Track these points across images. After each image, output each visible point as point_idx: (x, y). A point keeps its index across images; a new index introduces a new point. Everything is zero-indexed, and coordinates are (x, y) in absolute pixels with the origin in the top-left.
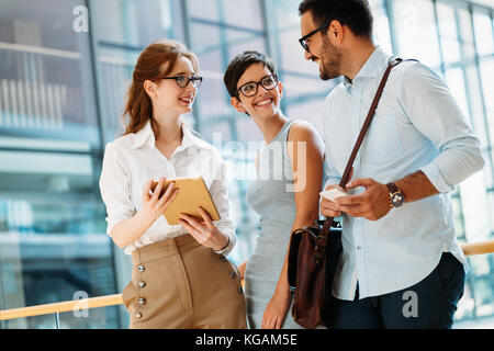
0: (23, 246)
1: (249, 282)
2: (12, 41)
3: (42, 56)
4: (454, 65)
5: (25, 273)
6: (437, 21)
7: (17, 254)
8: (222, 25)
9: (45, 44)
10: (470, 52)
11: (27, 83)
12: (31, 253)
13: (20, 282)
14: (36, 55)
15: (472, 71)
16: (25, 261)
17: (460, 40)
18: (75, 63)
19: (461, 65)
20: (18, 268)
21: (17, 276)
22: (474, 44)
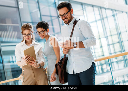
0: (11, 66)
1: (48, 72)
3: (13, 26)
4: (99, 20)
5: (12, 71)
6: (94, 11)
7: (10, 67)
8: (51, 16)
9: (13, 23)
10: (102, 17)
11: (9, 32)
12: (13, 67)
13: (11, 73)
14: (11, 26)
15: (102, 21)
16: (12, 69)
17: (100, 15)
18: (18, 27)
19: (101, 20)
20: (11, 70)
22: (102, 15)
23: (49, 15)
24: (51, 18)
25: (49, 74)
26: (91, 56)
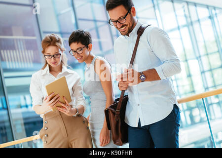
0: (23, 113)
1: (92, 124)
2: (12, 35)
3: (25, 40)
4: (184, 26)
5: (25, 124)
6: (175, 10)
7: (21, 116)
8: (95, 21)
9: (25, 35)
10: (189, 20)
12: (27, 116)
13: (23, 127)
14: (22, 40)
15: (191, 27)
16: (25, 119)
18: (35, 41)
19: (187, 26)
20: (22, 122)
21: (22, 125)
22: (190, 17)
23: (91, 18)
24: (96, 25)
25: (93, 128)
26: (170, 93)
